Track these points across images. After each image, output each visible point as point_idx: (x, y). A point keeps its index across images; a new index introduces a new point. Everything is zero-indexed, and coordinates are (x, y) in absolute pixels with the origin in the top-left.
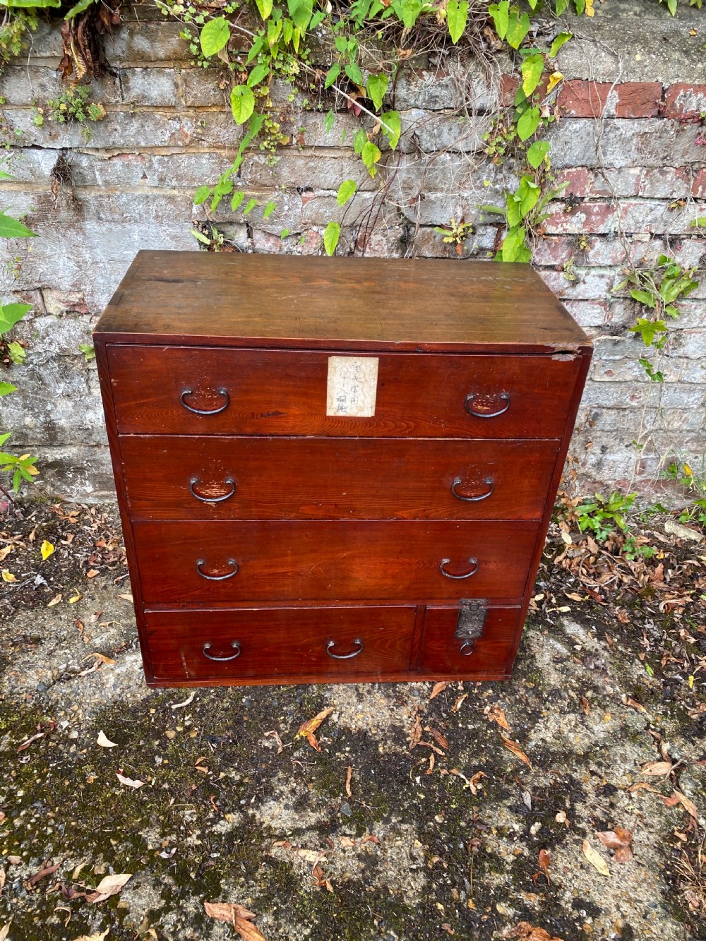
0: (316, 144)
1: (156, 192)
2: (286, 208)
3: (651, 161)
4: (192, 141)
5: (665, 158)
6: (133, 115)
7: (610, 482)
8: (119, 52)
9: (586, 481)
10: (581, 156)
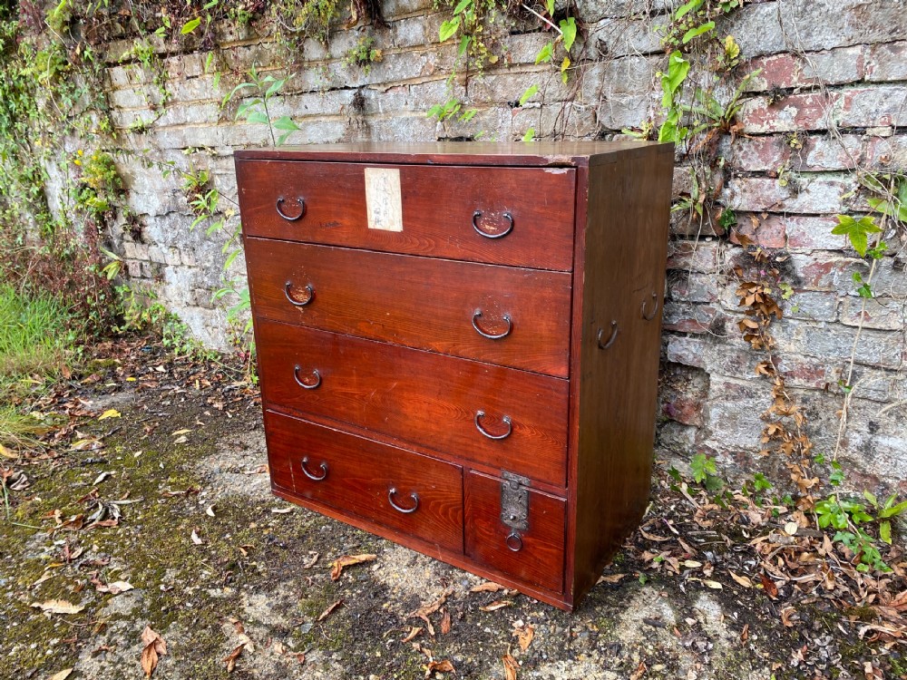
0: (521, 61)
1: (414, 115)
2: (500, 121)
3: (875, 36)
4: (435, 70)
5: (894, 30)
6: (399, 55)
7: (890, 481)
8: (391, 10)
9: (852, 471)
10: (778, 40)
